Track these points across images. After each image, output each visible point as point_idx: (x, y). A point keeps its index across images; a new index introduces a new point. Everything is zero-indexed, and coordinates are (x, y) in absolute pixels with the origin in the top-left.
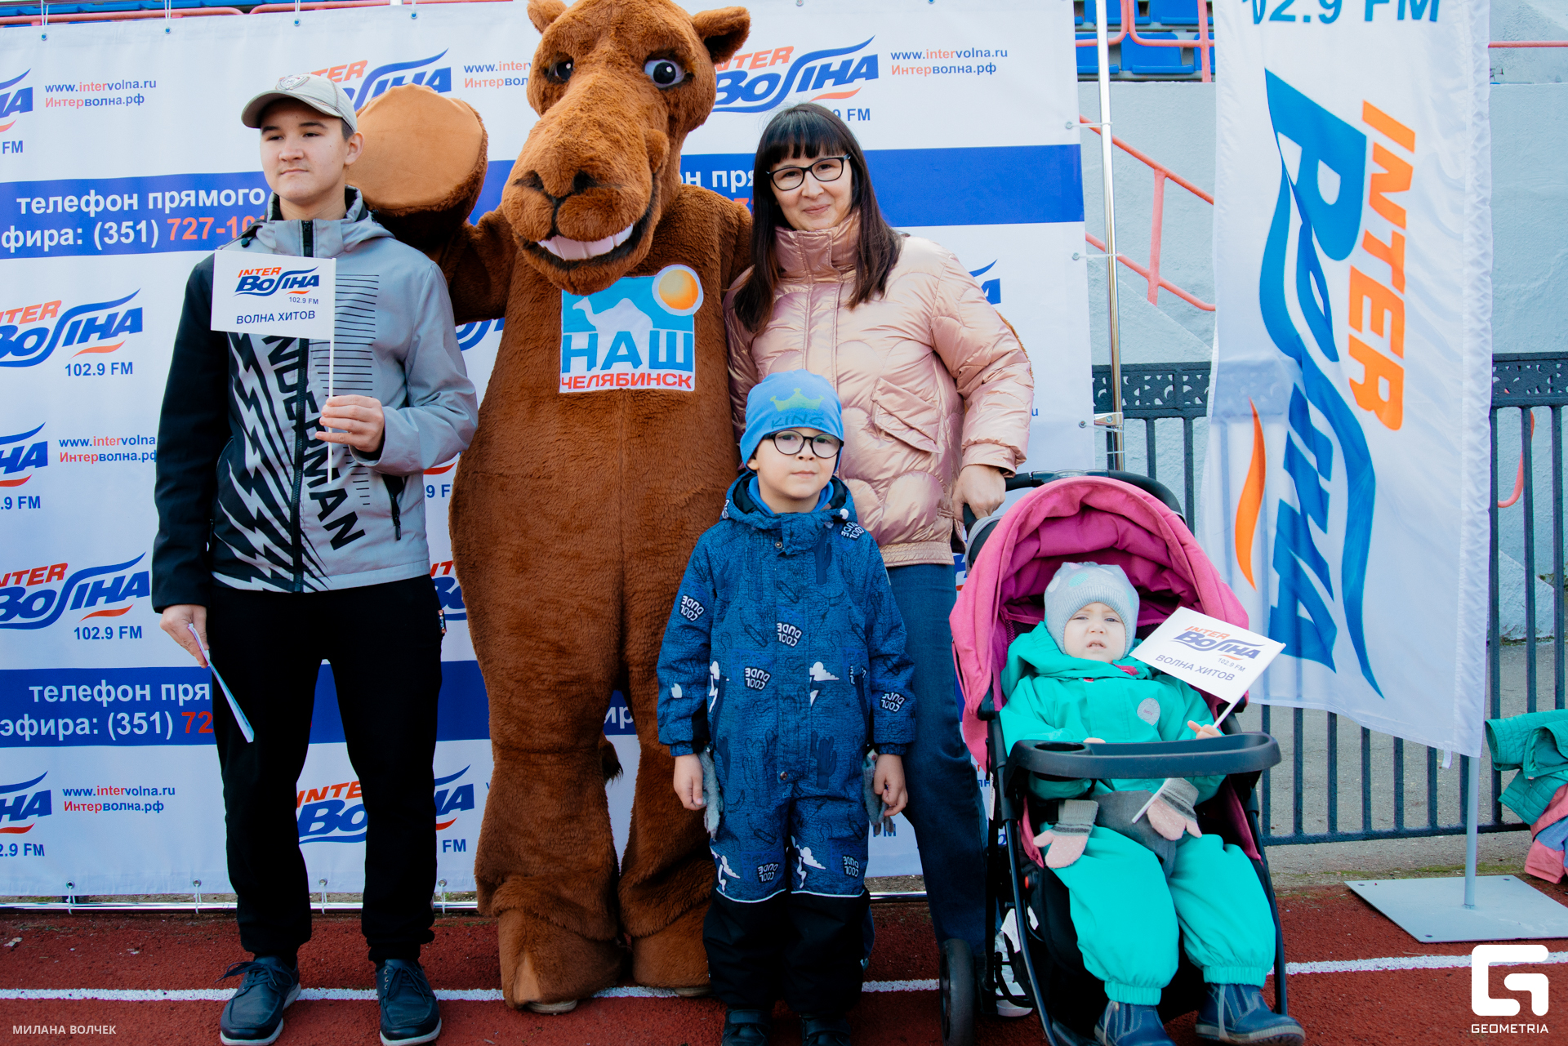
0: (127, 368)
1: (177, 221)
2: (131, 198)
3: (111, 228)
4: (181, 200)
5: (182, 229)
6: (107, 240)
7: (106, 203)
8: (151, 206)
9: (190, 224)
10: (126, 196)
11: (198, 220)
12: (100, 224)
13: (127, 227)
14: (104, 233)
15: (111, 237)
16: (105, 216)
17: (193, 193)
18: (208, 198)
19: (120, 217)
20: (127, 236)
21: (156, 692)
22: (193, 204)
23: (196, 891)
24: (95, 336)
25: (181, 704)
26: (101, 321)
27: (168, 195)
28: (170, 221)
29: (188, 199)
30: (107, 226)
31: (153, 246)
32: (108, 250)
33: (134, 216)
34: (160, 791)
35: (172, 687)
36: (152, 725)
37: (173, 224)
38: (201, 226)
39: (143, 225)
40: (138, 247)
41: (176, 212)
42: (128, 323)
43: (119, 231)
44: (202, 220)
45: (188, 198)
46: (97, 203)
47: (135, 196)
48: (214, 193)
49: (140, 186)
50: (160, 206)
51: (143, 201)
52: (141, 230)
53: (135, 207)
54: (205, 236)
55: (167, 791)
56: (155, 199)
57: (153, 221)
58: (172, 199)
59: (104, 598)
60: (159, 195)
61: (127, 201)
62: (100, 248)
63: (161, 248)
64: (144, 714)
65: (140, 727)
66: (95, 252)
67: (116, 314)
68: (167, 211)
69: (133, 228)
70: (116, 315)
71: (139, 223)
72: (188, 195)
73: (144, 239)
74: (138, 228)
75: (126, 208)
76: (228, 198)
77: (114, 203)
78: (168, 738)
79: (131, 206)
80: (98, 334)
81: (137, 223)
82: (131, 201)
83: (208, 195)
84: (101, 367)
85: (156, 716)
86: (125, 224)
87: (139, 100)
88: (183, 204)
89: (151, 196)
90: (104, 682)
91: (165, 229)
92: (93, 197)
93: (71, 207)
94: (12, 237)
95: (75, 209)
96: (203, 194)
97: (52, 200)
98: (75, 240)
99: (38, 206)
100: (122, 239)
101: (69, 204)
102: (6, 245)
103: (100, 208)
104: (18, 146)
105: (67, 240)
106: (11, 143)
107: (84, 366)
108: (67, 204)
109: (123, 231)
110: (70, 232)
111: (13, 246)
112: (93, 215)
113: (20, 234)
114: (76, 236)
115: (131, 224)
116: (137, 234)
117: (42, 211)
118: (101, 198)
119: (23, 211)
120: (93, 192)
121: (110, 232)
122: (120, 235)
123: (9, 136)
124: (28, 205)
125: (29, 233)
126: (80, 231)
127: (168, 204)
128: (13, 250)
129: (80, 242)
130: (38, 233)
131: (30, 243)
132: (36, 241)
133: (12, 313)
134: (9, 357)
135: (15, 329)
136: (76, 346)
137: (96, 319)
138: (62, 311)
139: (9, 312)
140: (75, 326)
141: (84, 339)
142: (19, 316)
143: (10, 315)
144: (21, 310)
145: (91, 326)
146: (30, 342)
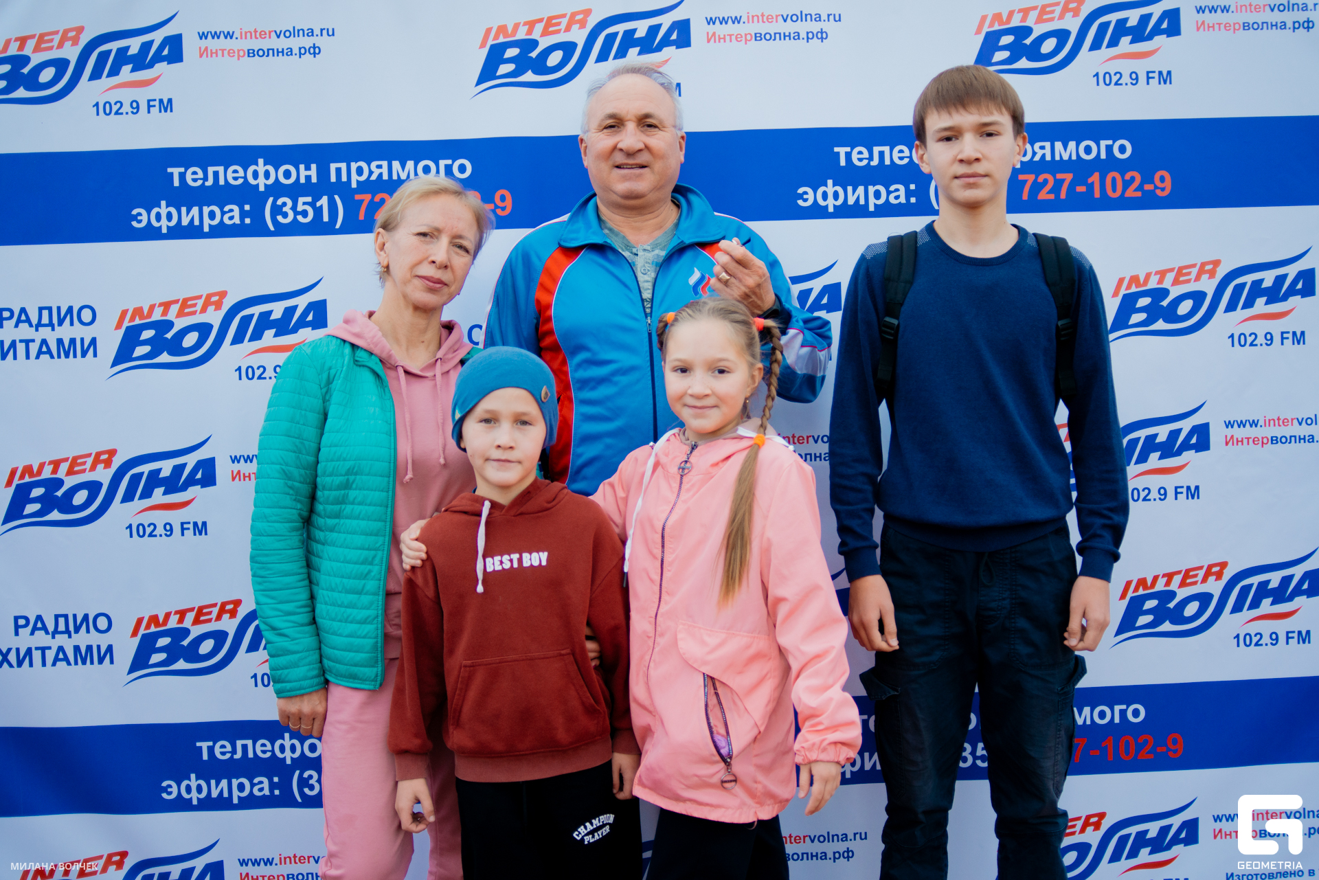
1: (367, 197)
2: (308, 168)
4: (371, 173)
6: (280, 218)
7: (278, 175)
8: (333, 179)
10: (302, 167)
12: (271, 199)
13: (304, 204)
14: (277, 210)
15: (285, 215)
17: (385, 164)
18: (403, 169)
19: (295, 191)
20: (305, 214)
22: (385, 177)
24: (270, 333)
26: (277, 315)
27: (354, 166)
28: (358, 197)
29: (380, 171)
30: (279, 202)
31: (338, 226)
32: (282, 231)
33: (312, 190)
37: (362, 201)
40: (318, 228)
41: (365, 186)
42: (310, 318)
43: (294, 208)
45: (379, 169)
46: (267, 175)
47: (314, 166)
48: (410, 164)
49: (320, 154)
50: (344, 179)
52: (321, 206)
53: (314, 180)
57: (336, 197)
58: (360, 171)
60: (343, 166)
61: (303, 173)
62: (272, 228)
63: (345, 230)
66: (265, 232)
68: (354, 185)
69: (312, 204)
70: (295, 308)
71: (319, 198)
72: (379, 167)
73: (326, 218)
74: (318, 204)
75: (303, 180)
77: (287, 174)
79: (308, 178)
80: (272, 330)
81: (317, 198)
83: (403, 166)
86: (301, 200)
87: (314, 51)
88: (374, 177)
89: (333, 166)
91: (352, 207)
92: (261, 167)
93: (235, 179)
94: (164, 215)
95: (240, 181)
96: (396, 165)
97: (211, 170)
98: (242, 219)
99: (194, 176)
100: (300, 218)
101: (232, 175)
102: (155, 224)
103: (271, 181)
104: (167, 106)
105: (231, 218)
106: (158, 101)
107: (258, 368)
108: (230, 175)
109: (300, 208)
110: (236, 208)
111: (164, 224)
112: (262, 188)
113: (173, 210)
114: (243, 215)
115: (309, 199)
116: (317, 212)
117: (199, 183)
118: (271, 169)
119: (176, 183)
120: (261, 161)
121: (285, 209)
122: (296, 213)
123: (154, 92)
124: (182, 176)
125: (184, 209)
126: (247, 207)
127: (354, 177)
128: (165, 231)
129: (247, 221)
130: (195, 210)
131: (186, 221)
132: (193, 218)
133: (166, 306)
134: (165, 358)
135: (170, 324)
136: (247, 346)
137: (270, 312)
138: (228, 304)
139: (161, 305)
140: (246, 320)
141: (257, 336)
142: (174, 309)
143: (162, 308)
144: (177, 301)
145: (265, 322)
146: (190, 340)
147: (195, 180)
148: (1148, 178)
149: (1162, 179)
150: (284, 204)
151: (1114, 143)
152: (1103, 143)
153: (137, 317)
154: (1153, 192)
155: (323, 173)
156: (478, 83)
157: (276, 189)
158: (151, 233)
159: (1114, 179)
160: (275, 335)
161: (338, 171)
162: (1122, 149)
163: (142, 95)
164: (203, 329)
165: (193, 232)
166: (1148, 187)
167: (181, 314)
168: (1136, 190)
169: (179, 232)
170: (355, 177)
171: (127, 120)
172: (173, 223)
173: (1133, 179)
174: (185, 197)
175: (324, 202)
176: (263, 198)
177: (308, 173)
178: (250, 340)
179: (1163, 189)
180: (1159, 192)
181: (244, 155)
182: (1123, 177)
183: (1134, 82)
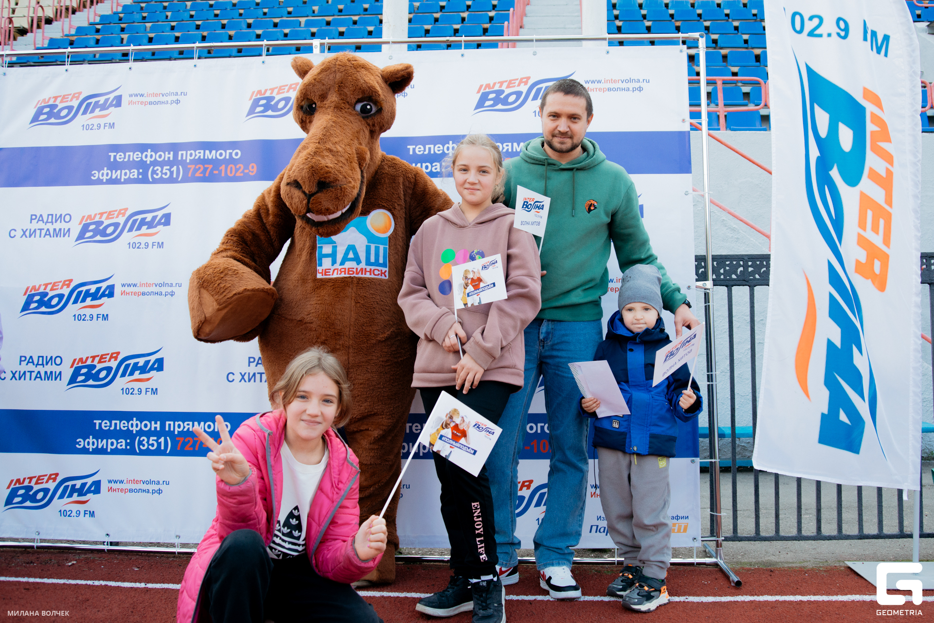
0: (161, 245)
1: (193, 167)
2: (169, 154)
3: (158, 170)
4: (196, 155)
5: (196, 170)
6: (155, 176)
7: (156, 156)
8: (180, 158)
9: (200, 168)
10: (167, 153)
11: (204, 166)
12: (152, 167)
13: (166, 169)
14: (154, 172)
15: (157, 174)
16: (155, 163)
17: (202, 151)
19: (162, 164)
20: (166, 174)
21: (163, 426)
22: (202, 157)
23: (177, 541)
24: (144, 227)
25: (176, 433)
26: (149, 219)
27: (189, 152)
28: (189, 166)
30: (155, 169)
31: (179, 180)
32: (155, 181)
33: (170, 163)
34: (161, 482)
35: (172, 423)
36: (159, 444)
37: (191, 168)
38: (205, 169)
39: (174, 169)
40: (172, 180)
41: (193, 162)
42: (163, 221)
43: (162, 171)
44: (206, 166)
45: (199, 154)
46: (151, 156)
47: (172, 153)
48: (214, 152)
49: (175, 147)
50: (184, 158)
51: (176, 156)
53: (171, 159)
54: (207, 175)
55: (165, 483)
56: (182, 155)
57: (180, 167)
58: (191, 155)
59: (138, 372)
60: (184, 152)
61: (167, 155)
62: (151, 180)
63: (184, 181)
64: (155, 438)
65: (153, 445)
66: (149, 182)
67: (157, 216)
68: (188, 161)
69: (169, 170)
71: (173, 167)
73: (175, 176)
74: (172, 170)
75: (166, 159)
76: (221, 155)
77: (160, 156)
78: (168, 452)
79: (169, 158)
80: (146, 227)
81: (171, 167)
82: (169, 156)
83: (210, 153)
84: (147, 244)
85: (162, 440)
86: (164, 167)
87: (178, 102)
88: (197, 158)
89: (180, 153)
90: (135, 419)
91: (186, 171)
92: (149, 153)
93: (137, 158)
94: (105, 173)
95: (139, 159)
96: (207, 152)
97: (127, 154)
98: (138, 176)
99: (120, 157)
100: (164, 176)
102: (101, 178)
103: (153, 159)
104: (112, 126)
105: (133, 175)
106: (109, 124)
107: (138, 243)
108: (135, 156)
109: (164, 171)
110: (136, 171)
111: (105, 178)
112: (148, 162)
113: (109, 172)
114: (139, 174)
115: (168, 167)
116: (171, 173)
117: (122, 160)
118: (153, 154)
119: (112, 160)
120: (149, 150)
121: (157, 172)
122: (162, 174)
123: (108, 120)
124: (115, 157)
125: (114, 171)
126: (141, 171)
127: (189, 157)
128: (105, 181)
129: (140, 177)
130: (119, 172)
131: (114, 177)
132: (117, 176)
133: (102, 214)
135: (102, 223)
136: (134, 233)
137: (146, 218)
138: (128, 214)
139: (99, 214)
140: (135, 222)
141: (139, 229)
142: (105, 216)
144: (106, 212)
145: (143, 222)
146: (110, 230)
147: (120, 159)
153: (89, 219)
156: (247, 116)
158: (99, 182)
160: (147, 229)
163: (102, 121)
164: (116, 225)
165: (117, 181)
167: (107, 218)
169: (111, 182)
171: (95, 132)
172: (109, 177)
174: (115, 166)
176: (149, 166)
178: (135, 231)
181: (142, 148)
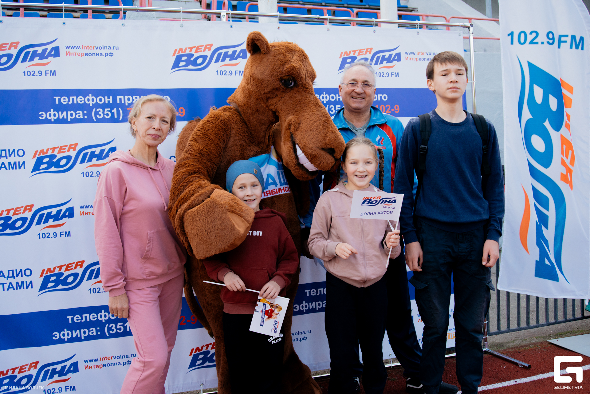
2: (109, 98)
4: (133, 100)
6: (98, 116)
7: (97, 100)
8: (118, 102)
10: (106, 97)
12: (94, 109)
13: (107, 111)
14: (97, 113)
15: (100, 115)
19: (104, 106)
20: (107, 115)
24: (95, 159)
26: (97, 153)
27: (126, 97)
30: (98, 110)
31: (120, 119)
32: (99, 121)
33: (110, 106)
34: (130, 356)
40: (113, 120)
42: (110, 153)
43: (103, 113)
46: (93, 100)
47: (111, 97)
49: (114, 93)
50: (123, 102)
52: (114, 112)
53: (111, 102)
57: (120, 109)
58: (129, 99)
60: (122, 97)
61: (107, 100)
62: (95, 120)
63: (123, 121)
65: (120, 329)
66: (93, 122)
68: (127, 104)
69: (110, 111)
70: (104, 150)
71: (113, 109)
73: (116, 116)
74: (113, 111)
75: (107, 102)
77: (101, 100)
79: (109, 101)
80: (97, 158)
81: (112, 109)
86: (106, 110)
87: (111, 54)
89: (118, 97)
90: (102, 311)
91: (126, 113)
92: (91, 97)
93: (81, 101)
94: (52, 114)
95: (83, 102)
97: (71, 98)
98: (84, 116)
99: (64, 100)
100: (106, 116)
101: (80, 100)
102: (49, 118)
103: (94, 102)
104: (53, 73)
105: (79, 116)
106: (50, 71)
107: (90, 172)
109: (106, 112)
110: (81, 112)
111: (52, 118)
112: (91, 105)
113: (56, 113)
115: (109, 109)
116: (113, 114)
117: (66, 103)
118: (94, 98)
119: (57, 102)
120: (90, 95)
121: (100, 113)
122: (104, 114)
123: (49, 68)
124: (60, 100)
125: (60, 112)
126: (85, 112)
128: (53, 120)
129: (86, 117)
130: (65, 113)
131: (61, 117)
132: (64, 116)
133: (54, 149)
134: (53, 169)
135: (55, 156)
136: (86, 164)
137: (95, 152)
138: (78, 148)
139: (51, 149)
140: (85, 155)
141: (90, 160)
142: (57, 150)
143: (52, 150)
144: (58, 147)
146: (63, 162)
147: (65, 102)
148: (392, 107)
149: (397, 108)
150: (100, 111)
151: (382, 95)
152: (379, 95)
153: (42, 154)
154: (394, 111)
155: (115, 100)
156: (172, 69)
157: (97, 106)
158: (47, 121)
159: (382, 107)
160: (97, 160)
161: (120, 99)
162: (385, 97)
163: (43, 69)
164: (69, 158)
165: (64, 121)
166: (393, 110)
167: (59, 152)
168: (389, 111)
169: (58, 121)
170: (127, 102)
171: (37, 78)
172: (56, 118)
173: (388, 107)
174: (60, 108)
175: (115, 110)
177: (109, 100)
178: (87, 162)
179: (397, 111)
180: (396, 112)
181: (84, 93)
182: (385, 106)
183: (388, 76)
